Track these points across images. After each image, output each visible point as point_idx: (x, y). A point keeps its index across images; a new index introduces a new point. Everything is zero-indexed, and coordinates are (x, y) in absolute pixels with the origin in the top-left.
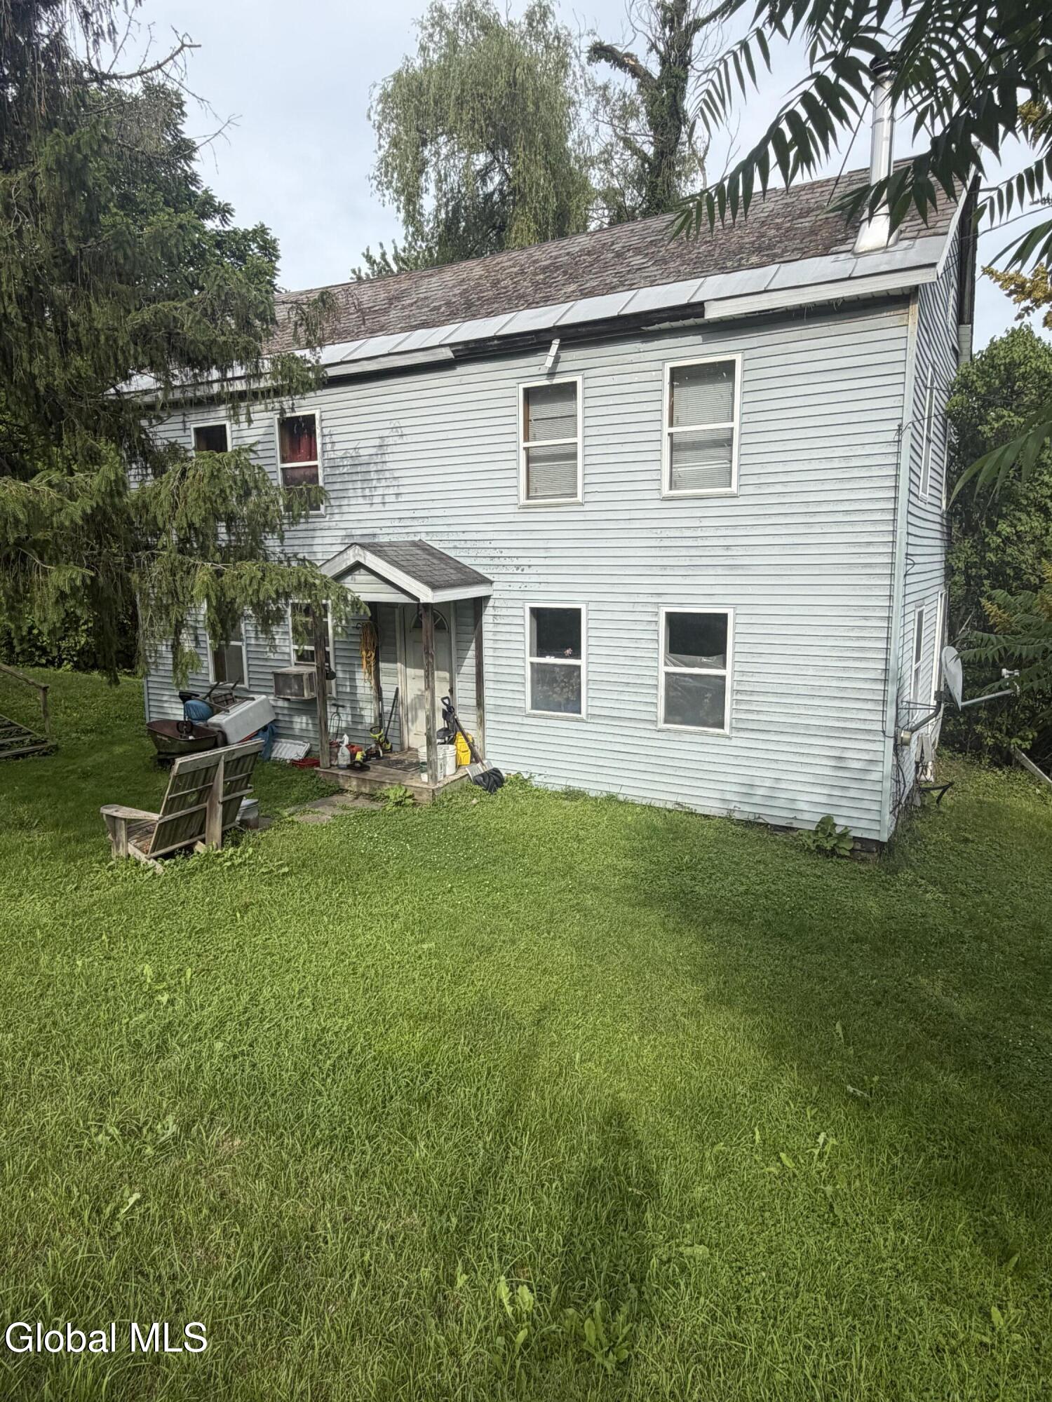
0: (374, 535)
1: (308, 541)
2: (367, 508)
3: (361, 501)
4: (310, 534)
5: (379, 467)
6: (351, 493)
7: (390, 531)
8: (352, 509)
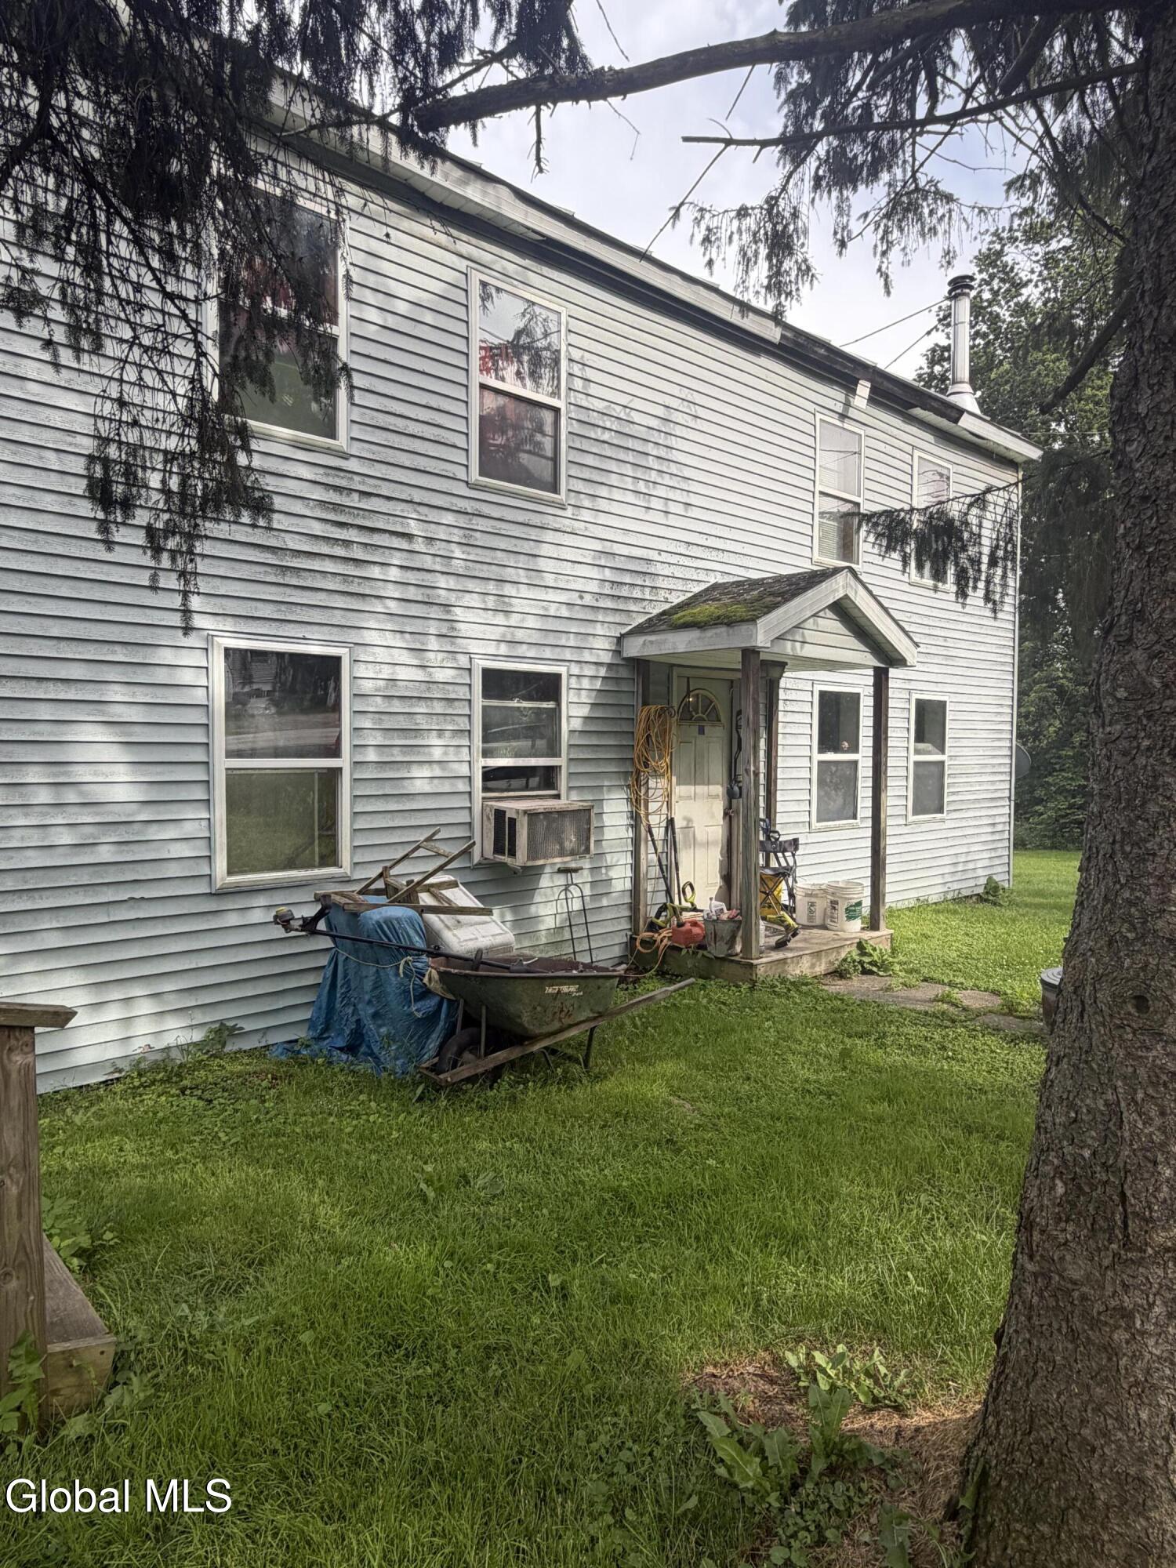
0: (649, 561)
1: (527, 547)
2: (640, 513)
3: (630, 498)
4: (533, 534)
5: (662, 452)
6: (614, 480)
7: (674, 559)
8: (615, 508)
